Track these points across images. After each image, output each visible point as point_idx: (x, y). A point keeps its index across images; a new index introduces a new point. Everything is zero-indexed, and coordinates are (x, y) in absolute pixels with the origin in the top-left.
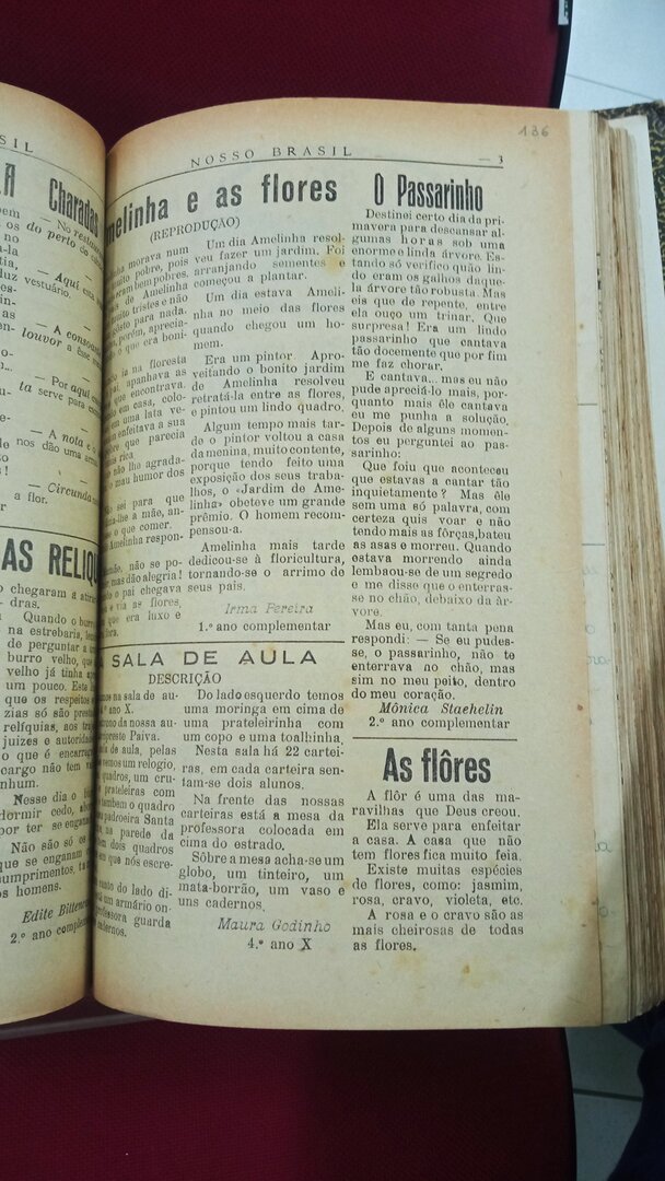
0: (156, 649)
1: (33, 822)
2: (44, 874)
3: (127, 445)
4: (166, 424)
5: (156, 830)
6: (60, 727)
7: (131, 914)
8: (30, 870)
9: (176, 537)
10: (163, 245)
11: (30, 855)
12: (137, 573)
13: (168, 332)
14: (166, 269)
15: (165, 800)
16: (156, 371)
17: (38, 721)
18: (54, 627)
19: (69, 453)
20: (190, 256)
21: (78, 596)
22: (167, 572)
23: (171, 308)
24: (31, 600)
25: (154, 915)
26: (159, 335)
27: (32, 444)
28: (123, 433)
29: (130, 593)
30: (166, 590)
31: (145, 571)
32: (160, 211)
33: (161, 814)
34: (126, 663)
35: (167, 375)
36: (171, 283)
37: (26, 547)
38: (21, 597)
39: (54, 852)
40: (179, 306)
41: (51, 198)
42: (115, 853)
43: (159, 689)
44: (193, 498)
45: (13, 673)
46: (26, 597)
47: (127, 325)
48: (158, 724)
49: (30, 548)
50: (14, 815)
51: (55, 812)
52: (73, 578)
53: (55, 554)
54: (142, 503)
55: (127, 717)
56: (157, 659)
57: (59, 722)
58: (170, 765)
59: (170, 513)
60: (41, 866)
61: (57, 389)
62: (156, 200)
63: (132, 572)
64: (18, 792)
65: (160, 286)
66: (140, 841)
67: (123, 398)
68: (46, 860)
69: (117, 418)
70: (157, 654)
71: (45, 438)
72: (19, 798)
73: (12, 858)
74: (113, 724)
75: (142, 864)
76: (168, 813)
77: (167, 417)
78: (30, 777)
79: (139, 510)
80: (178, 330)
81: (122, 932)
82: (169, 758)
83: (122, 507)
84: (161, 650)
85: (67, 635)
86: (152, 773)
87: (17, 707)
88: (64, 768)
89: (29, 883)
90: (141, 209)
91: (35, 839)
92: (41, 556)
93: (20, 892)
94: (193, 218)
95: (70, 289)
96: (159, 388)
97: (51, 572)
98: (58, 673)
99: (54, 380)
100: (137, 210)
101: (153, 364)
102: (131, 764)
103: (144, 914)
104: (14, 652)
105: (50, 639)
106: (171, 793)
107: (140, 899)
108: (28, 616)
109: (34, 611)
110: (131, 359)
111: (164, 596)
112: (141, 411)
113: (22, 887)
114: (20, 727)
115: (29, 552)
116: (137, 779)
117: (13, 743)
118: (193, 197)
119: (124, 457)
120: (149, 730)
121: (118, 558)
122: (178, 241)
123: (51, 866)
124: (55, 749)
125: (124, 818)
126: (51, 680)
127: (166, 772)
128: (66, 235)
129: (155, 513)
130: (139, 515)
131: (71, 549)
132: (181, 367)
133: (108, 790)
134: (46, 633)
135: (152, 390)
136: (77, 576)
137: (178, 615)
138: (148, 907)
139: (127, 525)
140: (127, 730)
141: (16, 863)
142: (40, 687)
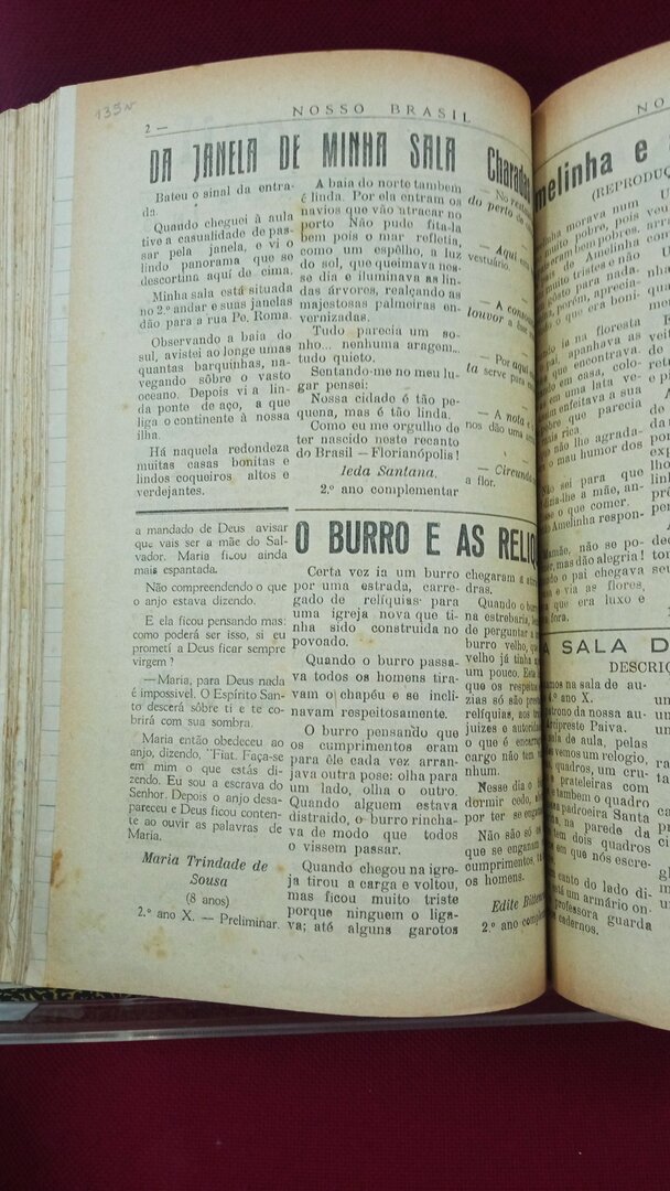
0: (617, 635)
1: (497, 810)
2: (510, 864)
3: (571, 420)
4: (618, 395)
5: (629, 828)
6: (515, 715)
7: (603, 912)
8: (497, 859)
9: (636, 515)
10: (607, 202)
11: (495, 844)
12: (589, 555)
13: (617, 294)
14: (612, 227)
15: (638, 796)
16: (605, 337)
17: (495, 708)
18: (505, 612)
19: (513, 432)
20: (640, 210)
21: (525, 580)
22: (626, 553)
23: (621, 268)
24: (485, 585)
25: (630, 915)
26: (607, 299)
27: (479, 426)
28: (566, 408)
29: (582, 576)
30: (625, 572)
31: (599, 553)
32: (603, 167)
33: (634, 811)
34: (580, 649)
35: (618, 341)
36: (619, 241)
37: (478, 531)
38: (475, 583)
39: (516, 842)
40: (630, 264)
41: (489, 168)
42: (579, 847)
43: (622, 678)
44: (654, 472)
45: (472, 660)
46: (480, 583)
47: (566, 293)
48: (624, 715)
49: (482, 532)
50: (479, 802)
51: (515, 801)
52: (519, 563)
53: (504, 538)
54: (591, 480)
55: (587, 707)
56: (619, 646)
57: (515, 709)
58: (642, 759)
59: (627, 489)
60: (505, 856)
61: (500, 367)
62: (597, 154)
63: (582, 554)
64: (482, 779)
65: (605, 246)
66: (610, 837)
67: (565, 370)
68: (510, 849)
69: (557, 392)
70: (619, 640)
71: (491, 419)
72: (482, 785)
73: (480, 846)
74: (567, 712)
75: (613, 861)
76: (642, 810)
77: (619, 385)
78: (491, 765)
79: (589, 488)
80: (630, 291)
81: (593, 930)
82: (639, 752)
83: (567, 485)
84: (623, 636)
85: (516, 620)
86: (619, 766)
87: (477, 694)
88: (521, 756)
89: (497, 873)
90: (580, 167)
91: (500, 827)
92: (491, 540)
93: (488, 881)
94: (642, 168)
95: (509, 262)
96: (609, 356)
97: (501, 557)
98: (511, 660)
99: (499, 358)
100: (574, 169)
101: (600, 330)
102: (594, 756)
103: (618, 913)
104: (472, 638)
105: (502, 625)
106: (645, 789)
107: (614, 897)
108: (482, 602)
109: (488, 597)
110: (573, 328)
111: (623, 579)
112: (588, 383)
113: (491, 876)
114: (478, 714)
115: (481, 537)
116: (601, 771)
117: (475, 729)
118: (641, 146)
119: (567, 433)
120: (614, 721)
121: (563, 539)
122: (625, 195)
123: (515, 856)
124: (512, 736)
125: (588, 812)
126: (505, 667)
127: (636, 766)
128: (504, 205)
129: (607, 491)
130: (589, 494)
131: (517, 532)
132: (634, 331)
133: (564, 781)
134: (498, 618)
135: (600, 358)
136: (523, 560)
137: (642, 599)
138: (622, 906)
139: (573, 504)
140: (586, 720)
141: (483, 852)
142: (496, 673)
